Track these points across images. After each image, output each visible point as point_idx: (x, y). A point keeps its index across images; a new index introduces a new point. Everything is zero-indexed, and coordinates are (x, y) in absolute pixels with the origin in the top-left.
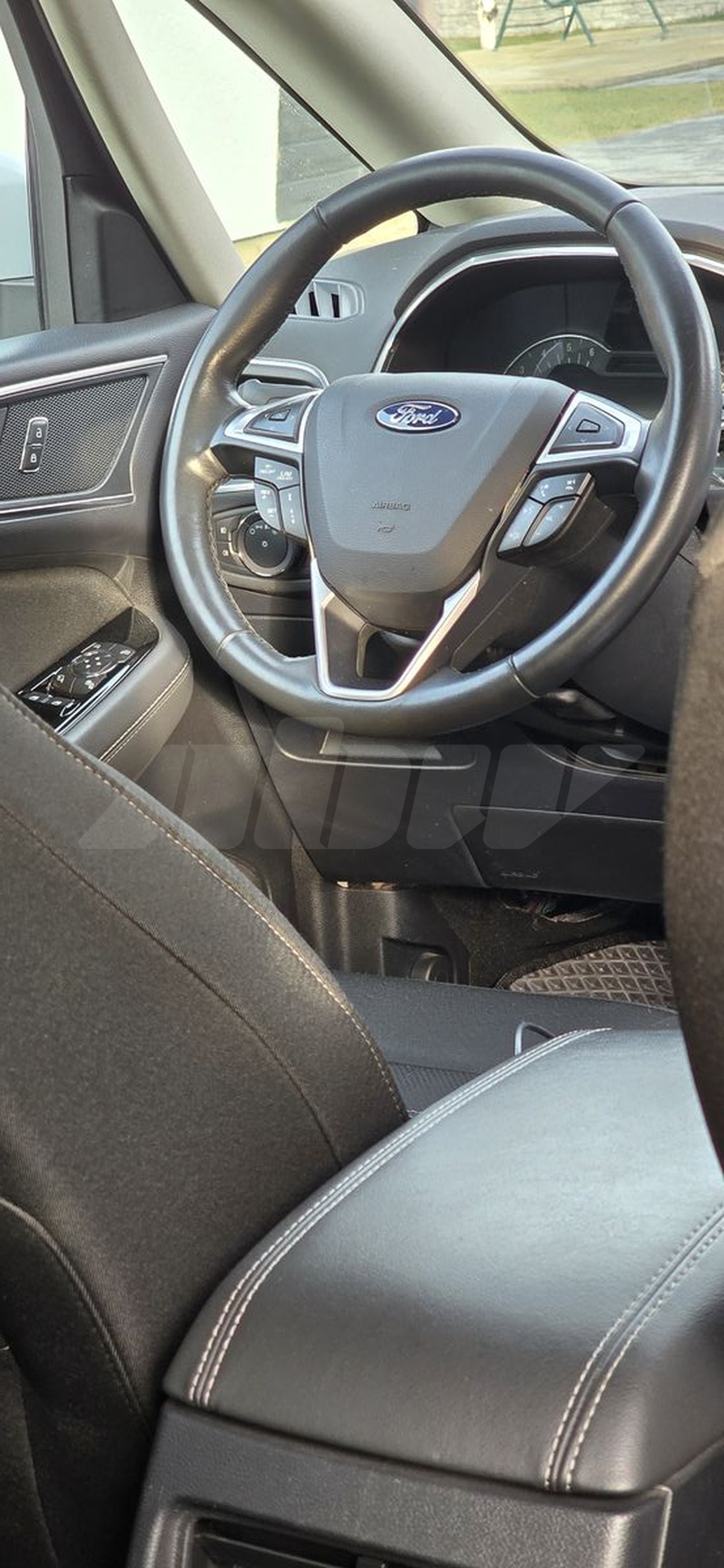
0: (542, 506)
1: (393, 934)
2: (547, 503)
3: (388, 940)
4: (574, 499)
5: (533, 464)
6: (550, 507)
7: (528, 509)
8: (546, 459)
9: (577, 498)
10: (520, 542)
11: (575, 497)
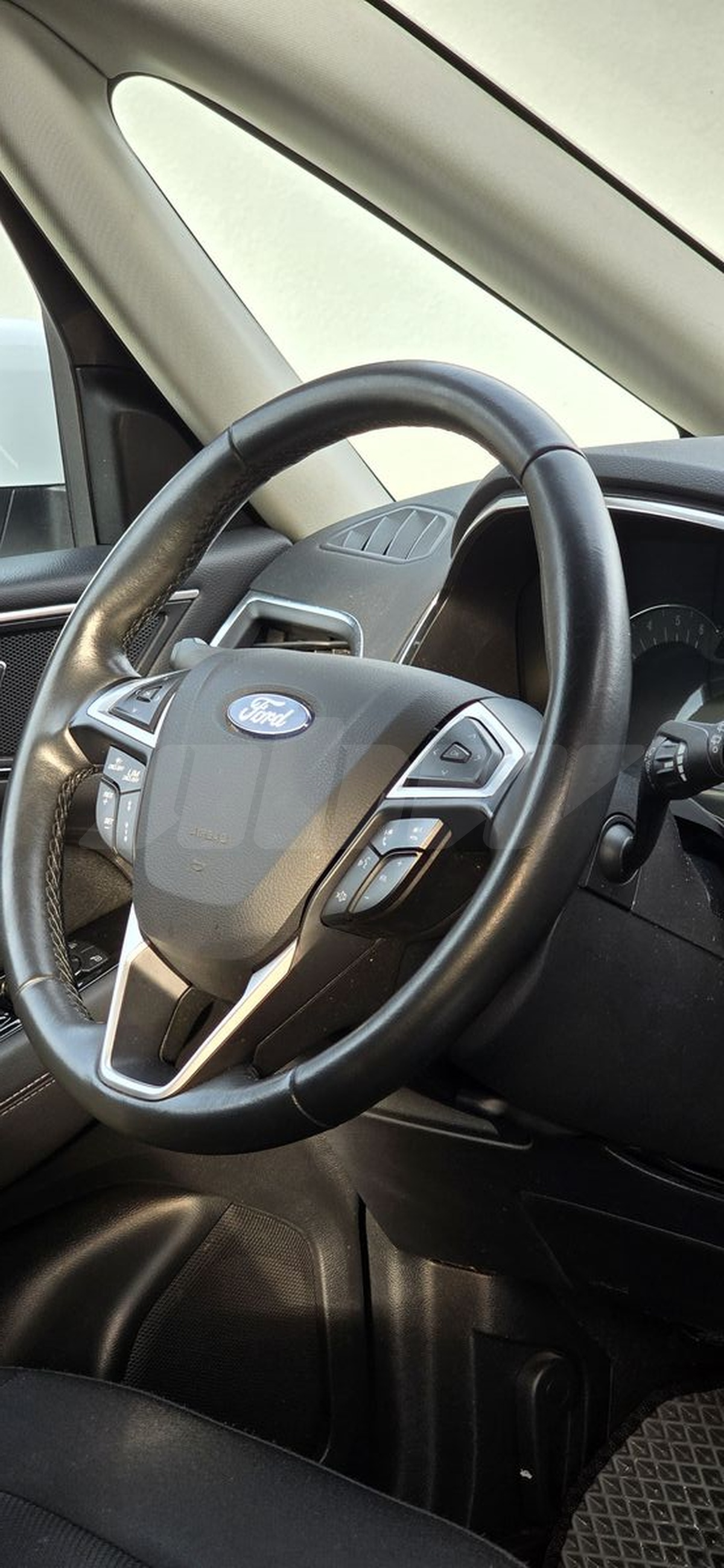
0: (378, 859)
1: (487, 1326)
2: (386, 855)
3: (478, 1334)
4: (416, 855)
5: (383, 796)
6: (388, 862)
7: (363, 860)
8: (399, 793)
9: (420, 854)
10: (345, 908)
11: (417, 853)
